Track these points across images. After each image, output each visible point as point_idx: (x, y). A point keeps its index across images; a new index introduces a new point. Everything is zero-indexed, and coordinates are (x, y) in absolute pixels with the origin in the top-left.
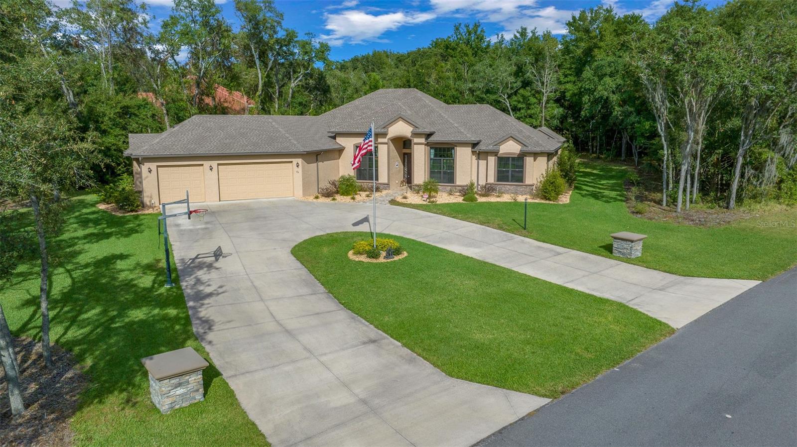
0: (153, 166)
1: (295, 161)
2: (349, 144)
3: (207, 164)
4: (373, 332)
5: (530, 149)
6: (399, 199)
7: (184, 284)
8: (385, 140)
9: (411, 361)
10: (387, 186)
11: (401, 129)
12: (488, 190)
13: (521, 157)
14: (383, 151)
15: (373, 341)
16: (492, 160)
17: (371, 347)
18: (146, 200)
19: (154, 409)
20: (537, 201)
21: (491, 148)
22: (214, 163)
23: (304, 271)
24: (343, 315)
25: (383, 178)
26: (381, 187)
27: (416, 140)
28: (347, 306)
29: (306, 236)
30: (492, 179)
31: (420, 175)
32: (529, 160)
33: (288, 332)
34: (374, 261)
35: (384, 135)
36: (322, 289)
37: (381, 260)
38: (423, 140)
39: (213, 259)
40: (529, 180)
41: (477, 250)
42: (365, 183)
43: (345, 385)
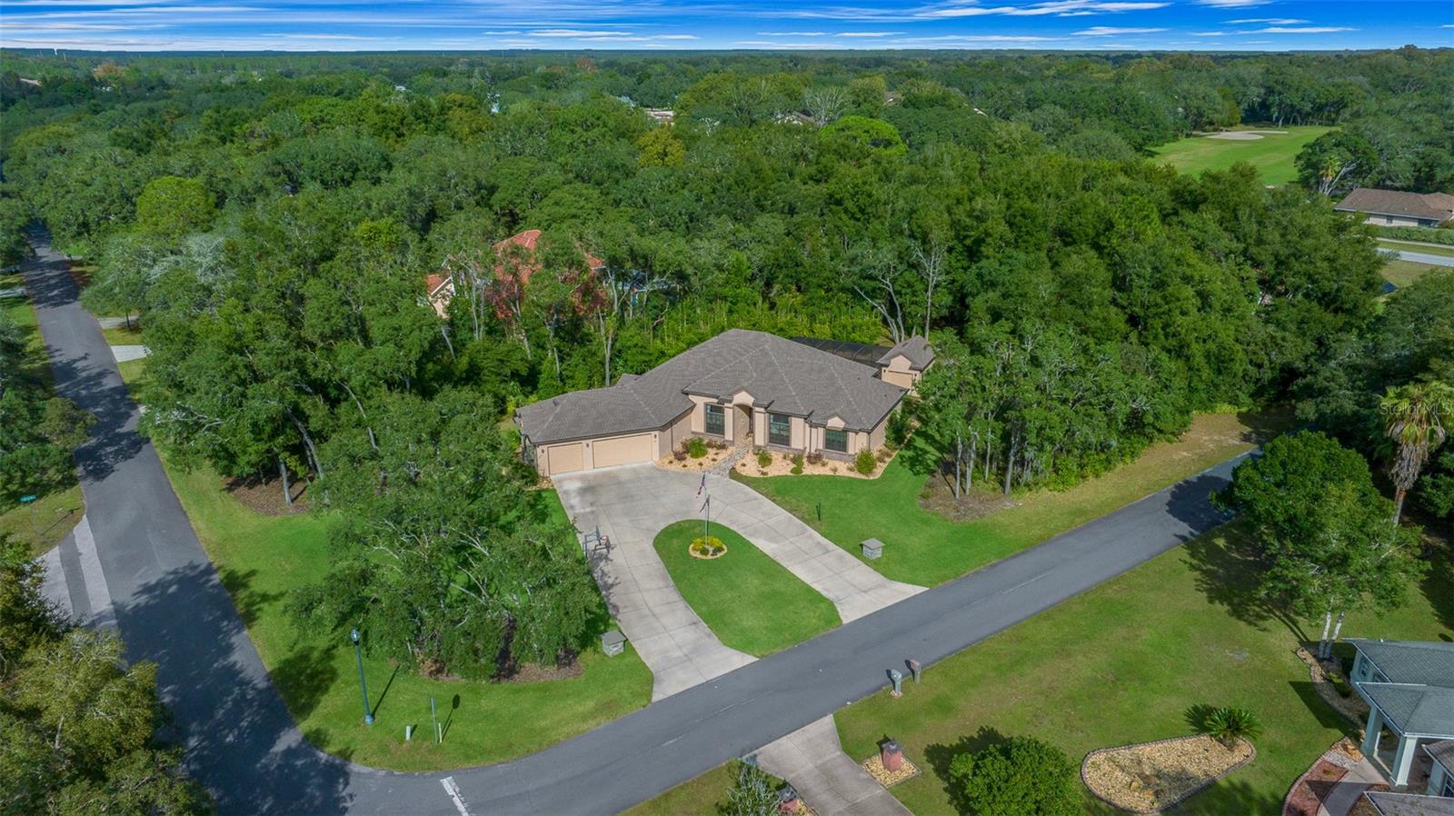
0: (545, 447)
1: (653, 433)
2: (700, 402)
3: (584, 442)
4: (696, 617)
5: (851, 427)
6: (739, 469)
7: (595, 575)
8: (731, 405)
9: (709, 636)
10: (732, 443)
11: (744, 398)
12: (815, 459)
13: (845, 431)
14: (729, 414)
15: (694, 623)
16: (821, 430)
17: (693, 627)
18: (540, 473)
19: (605, 655)
20: (852, 475)
21: (820, 422)
22: (590, 442)
23: (662, 565)
24: (681, 605)
25: (729, 436)
26: (727, 444)
27: (757, 409)
28: (685, 597)
29: (663, 526)
30: (821, 447)
31: (760, 438)
32: (851, 435)
33: (654, 615)
34: (704, 557)
35: (730, 402)
36: (672, 583)
37: (709, 557)
38: (763, 410)
39: (605, 550)
40: (851, 451)
41: (774, 546)
42: (716, 438)
43: (680, 647)
